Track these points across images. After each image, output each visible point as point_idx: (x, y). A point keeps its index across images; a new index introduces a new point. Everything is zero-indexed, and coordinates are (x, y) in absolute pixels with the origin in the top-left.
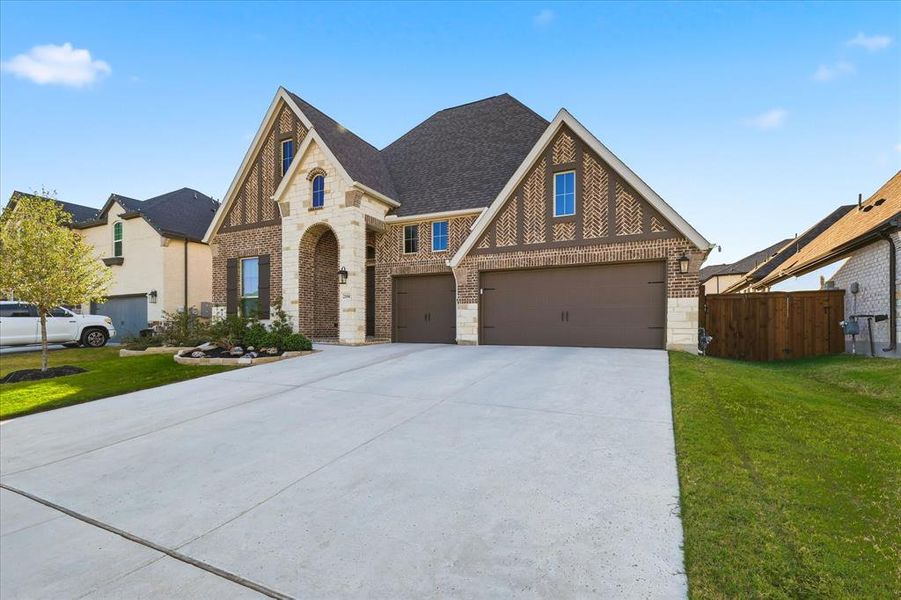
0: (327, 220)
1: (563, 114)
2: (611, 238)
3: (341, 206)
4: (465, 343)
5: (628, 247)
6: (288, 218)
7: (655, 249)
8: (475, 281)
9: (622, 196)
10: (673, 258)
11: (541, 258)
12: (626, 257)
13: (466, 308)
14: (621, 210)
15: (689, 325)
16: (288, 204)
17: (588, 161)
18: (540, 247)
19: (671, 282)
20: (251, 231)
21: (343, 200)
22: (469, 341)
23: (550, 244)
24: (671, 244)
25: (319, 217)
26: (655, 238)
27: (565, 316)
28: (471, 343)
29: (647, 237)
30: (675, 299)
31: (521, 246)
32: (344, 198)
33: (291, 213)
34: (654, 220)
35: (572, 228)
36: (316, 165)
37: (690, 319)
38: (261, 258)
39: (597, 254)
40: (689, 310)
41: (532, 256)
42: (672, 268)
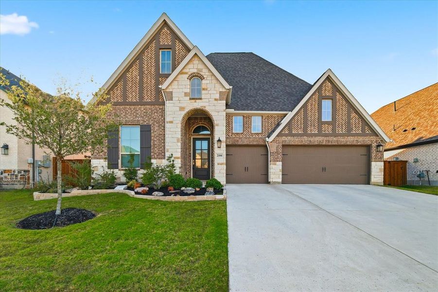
0: (205, 107)
1: (329, 72)
2: (349, 133)
3: (216, 100)
4: (275, 183)
5: (356, 138)
6: (170, 102)
7: (367, 140)
8: (280, 150)
9: (353, 115)
10: (374, 145)
11: (316, 140)
12: (355, 143)
13: (276, 165)
14: (353, 121)
15: (380, 174)
16: (171, 92)
17: (338, 96)
18: (315, 135)
19: (373, 155)
20: (132, 107)
21: (217, 96)
22: (277, 182)
23: (320, 134)
24: (374, 138)
25: (198, 105)
26: (367, 135)
27: (324, 169)
28: (278, 183)
29: (363, 134)
30: (375, 163)
31: (305, 134)
32: (218, 95)
33: (174, 99)
34: (366, 128)
35: (330, 127)
36: (195, 71)
37: (381, 171)
38: (142, 127)
39: (343, 140)
40: (380, 167)
41: (312, 139)
42: (374, 149)
